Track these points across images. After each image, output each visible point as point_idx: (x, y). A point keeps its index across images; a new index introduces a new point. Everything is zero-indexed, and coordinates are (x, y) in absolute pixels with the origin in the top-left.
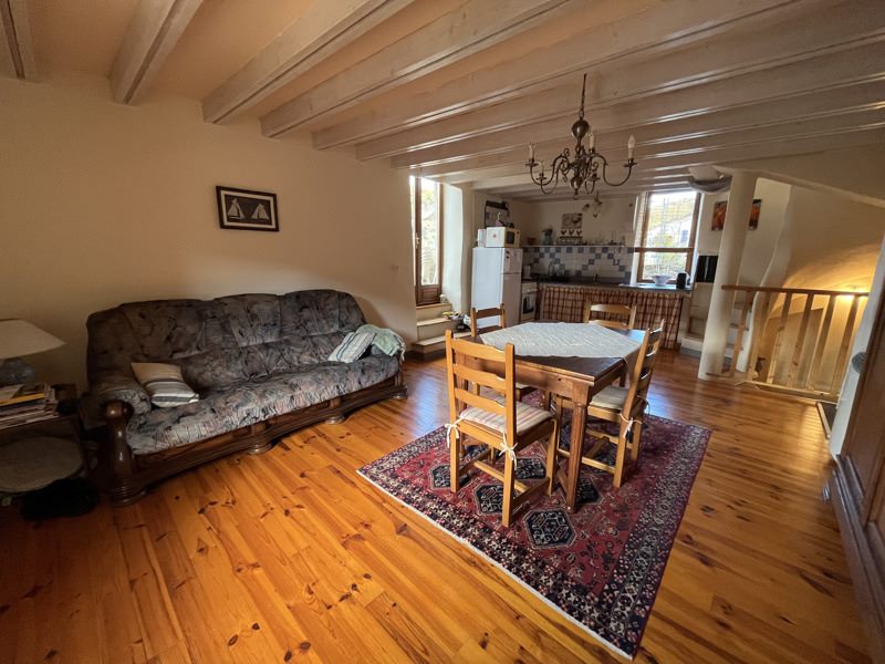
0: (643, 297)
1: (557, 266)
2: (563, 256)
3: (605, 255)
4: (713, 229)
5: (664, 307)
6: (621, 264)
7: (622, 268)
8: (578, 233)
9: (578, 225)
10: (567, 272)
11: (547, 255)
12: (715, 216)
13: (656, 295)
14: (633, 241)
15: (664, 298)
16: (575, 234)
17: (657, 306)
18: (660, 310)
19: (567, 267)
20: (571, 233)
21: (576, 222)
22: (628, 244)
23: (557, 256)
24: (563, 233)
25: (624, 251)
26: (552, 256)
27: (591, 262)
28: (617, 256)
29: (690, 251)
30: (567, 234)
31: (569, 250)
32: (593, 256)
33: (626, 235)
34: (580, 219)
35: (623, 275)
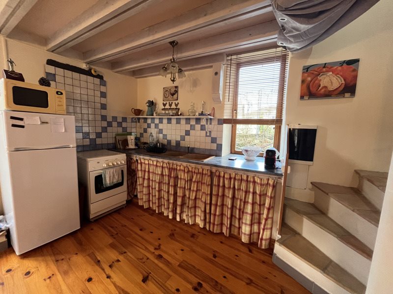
0: (230, 178)
1: (161, 136)
2: (164, 126)
3: (198, 127)
4: (302, 97)
5: (254, 193)
6: (213, 135)
7: (214, 140)
8: (176, 105)
9: (175, 96)
10: (169, 142)
11: (153, 125)
12: (303, 82)
13: (245, 177)
14: (222, 113)
15: (254, 182)
16: (173, 106)
17: (247, 192)
18: (251, 196)
19: (169, 138)
20: (170, 105)
21: (173, 95)
22: (218, 116)
23: (161, 126)
24: (164, 105)
25: (215, 122)
26: (156, 126)
27: (187, 133)
28: (209, 127)
29: (278, 122)
30: (167, 106)
31: (169, 121)
32: (188, 127)
33: (216, 106)
34: (176, 92)
35: (214, 147)
